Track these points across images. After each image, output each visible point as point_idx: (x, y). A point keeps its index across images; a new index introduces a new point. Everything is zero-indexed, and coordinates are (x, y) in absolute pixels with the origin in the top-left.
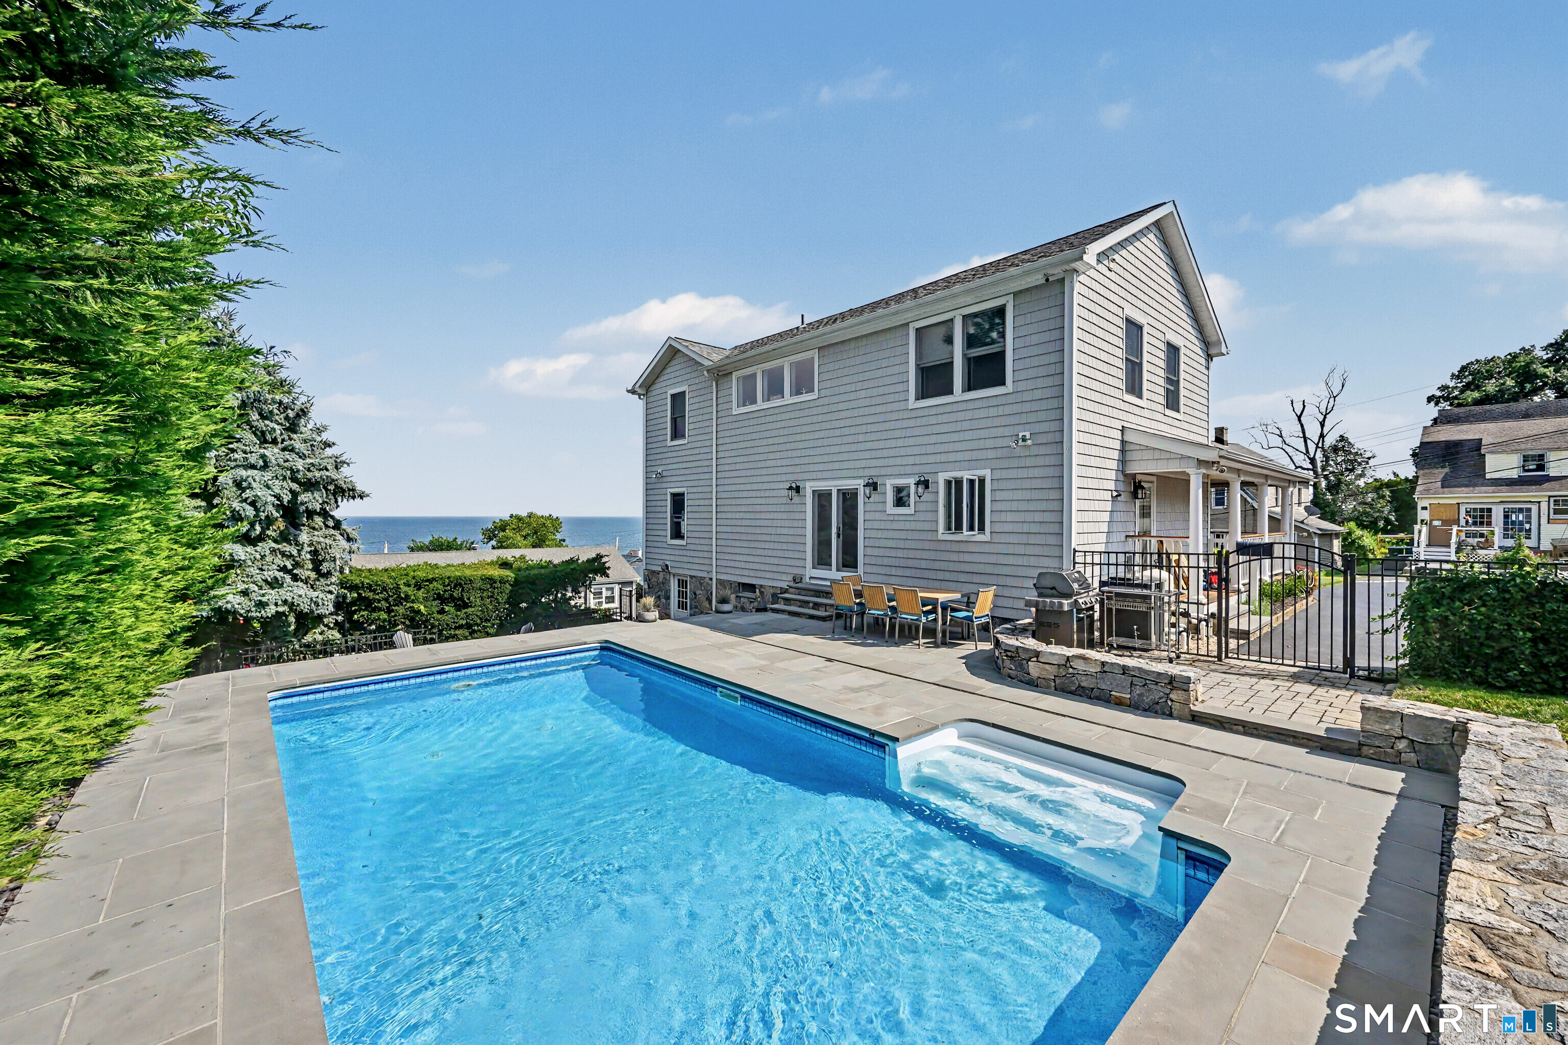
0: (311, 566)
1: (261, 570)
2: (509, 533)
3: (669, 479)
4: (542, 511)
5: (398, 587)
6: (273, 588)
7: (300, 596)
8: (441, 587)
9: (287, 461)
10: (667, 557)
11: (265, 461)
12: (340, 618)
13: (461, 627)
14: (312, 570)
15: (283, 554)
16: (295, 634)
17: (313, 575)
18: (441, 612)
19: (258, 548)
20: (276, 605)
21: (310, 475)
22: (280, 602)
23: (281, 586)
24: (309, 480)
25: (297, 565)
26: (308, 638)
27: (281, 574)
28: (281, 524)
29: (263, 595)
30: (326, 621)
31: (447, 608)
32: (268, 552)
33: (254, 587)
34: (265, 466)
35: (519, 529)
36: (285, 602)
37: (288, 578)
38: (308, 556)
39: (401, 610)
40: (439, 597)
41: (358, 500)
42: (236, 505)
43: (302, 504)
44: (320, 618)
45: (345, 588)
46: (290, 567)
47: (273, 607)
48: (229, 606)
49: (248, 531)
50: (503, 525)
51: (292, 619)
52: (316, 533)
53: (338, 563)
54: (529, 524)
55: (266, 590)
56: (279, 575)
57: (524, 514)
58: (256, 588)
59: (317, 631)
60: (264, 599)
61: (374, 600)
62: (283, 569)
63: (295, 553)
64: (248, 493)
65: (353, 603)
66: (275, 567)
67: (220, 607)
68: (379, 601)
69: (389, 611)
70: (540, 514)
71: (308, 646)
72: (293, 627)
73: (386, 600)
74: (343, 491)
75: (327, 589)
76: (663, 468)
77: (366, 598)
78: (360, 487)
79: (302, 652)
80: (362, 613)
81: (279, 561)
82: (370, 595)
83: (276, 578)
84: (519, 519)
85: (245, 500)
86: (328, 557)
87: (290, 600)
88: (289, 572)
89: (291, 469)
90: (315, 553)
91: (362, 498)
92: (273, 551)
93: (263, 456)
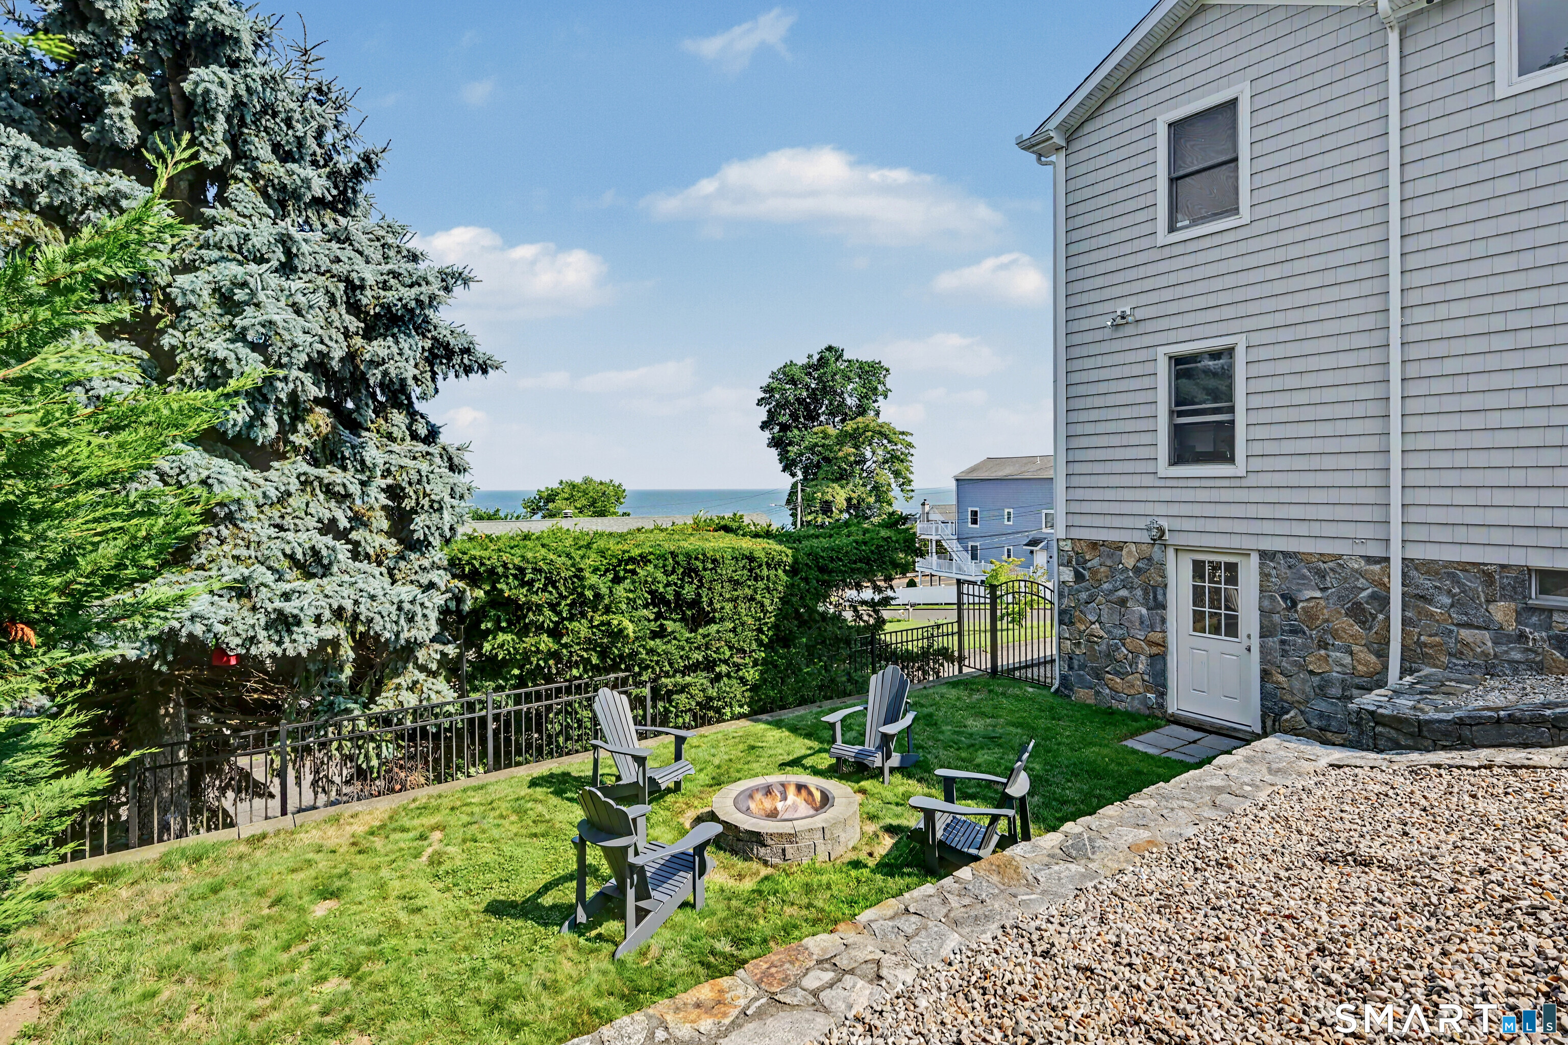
0: (385, 525)
1: (281, 528)
2: (559, 503)
3: (1149, 326)
4: (598, 476)
5: (579, 575)
6: (309, 576)
7: (373, 598)
8: (660, 576)
9: (338, 260)
10: (1161, 509)
11: (288, 252)
12: (451, 650)
13: (694, 668)
14: (389, 534)
15: (328, 490)
16: (354, 687)
17: (392, 546)
18: (660, 633)
19: (272, 474)
20: (318, 620)
21: (390, 297)
22: (327, 614)
23: (326, 571)
24: (388, 308)
25: (358, 520)
26: (386, 702)
27: (328, 540)
28: (321, 419)
29: (286, 596)
30: (421, 655)
31: (670, 626)
32: (294, 486)
33: (262, 575)
34: (287, 268)
35: (570, 499)
36: (339, 613)
37: (343, 550)
38: (383, 500)
39: (581, 628)
40: (657, 599)
41: (476, 377)
42: (219, 347)
43: (374, 363)
44: (408, 651)
45: (461, 577)
46: (343, 523)
47: (309, 627)
48: (198, 629)
49: (250, 426)
50: (551, 497)
51: (347, 652)
52: (395, 447)
53: (446, 515)
54: (585, 493)
55: (294, 581)
56: (324, 542)
57: (578, 480)
58: (269, 578)
59: (404, 681)
60: (290, 608)
61: (529, 606)
62: (329, 527)
63: (355, 489)
64: (249, 318)
65: (479, 613)
66: (311, 523)
67: (173, 633)
68: (539, 608)
69: (555, 633)
70: (597, 479)
71: (386, 720)
72: (348, 671)
73: (553, 607)
74: (449, 353)
75: (424, 579)
76: (1133, 301)
77: (511, 603)
78: (483, 349)
79: (372, 738)
80: (501, 637)
81: (323, 508)
82: (521, 595)
83: (315, 552)
84: (573, 486)
85: (241, 336)
86: (426, 502)
87: (348, 605)
88: (342, 535)
89: (348, 281)
90: (394, 492)
91: (485, 372)
92: (306, 483)
93: (284, 240)
